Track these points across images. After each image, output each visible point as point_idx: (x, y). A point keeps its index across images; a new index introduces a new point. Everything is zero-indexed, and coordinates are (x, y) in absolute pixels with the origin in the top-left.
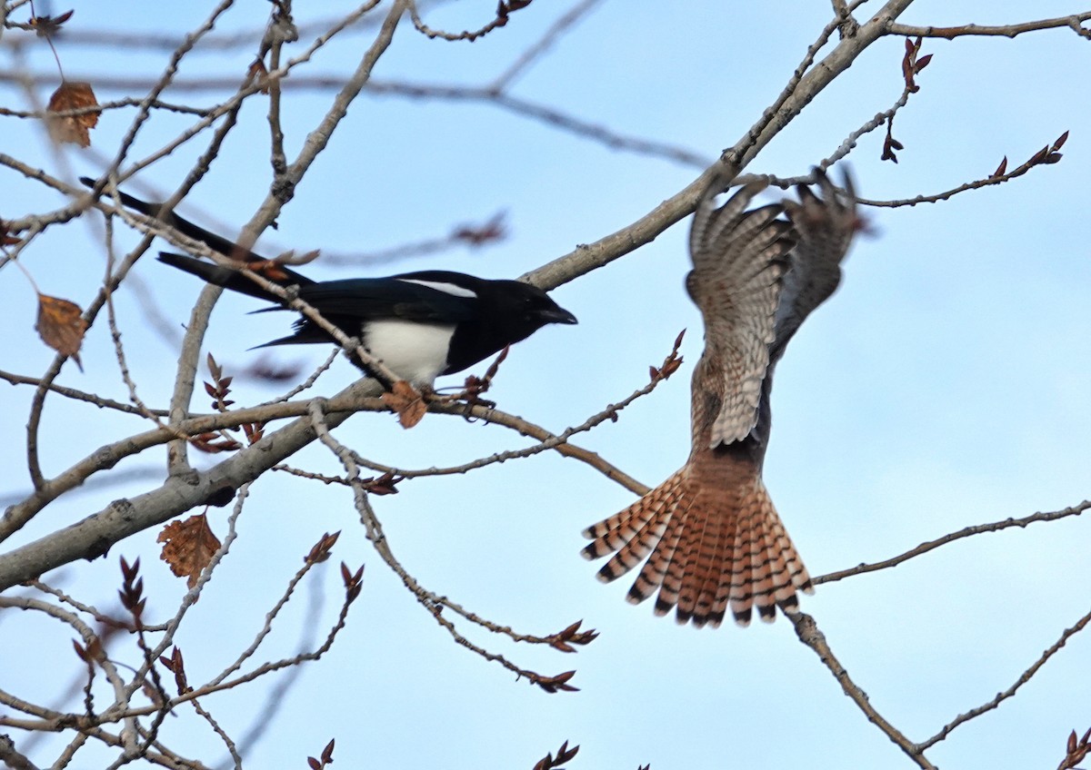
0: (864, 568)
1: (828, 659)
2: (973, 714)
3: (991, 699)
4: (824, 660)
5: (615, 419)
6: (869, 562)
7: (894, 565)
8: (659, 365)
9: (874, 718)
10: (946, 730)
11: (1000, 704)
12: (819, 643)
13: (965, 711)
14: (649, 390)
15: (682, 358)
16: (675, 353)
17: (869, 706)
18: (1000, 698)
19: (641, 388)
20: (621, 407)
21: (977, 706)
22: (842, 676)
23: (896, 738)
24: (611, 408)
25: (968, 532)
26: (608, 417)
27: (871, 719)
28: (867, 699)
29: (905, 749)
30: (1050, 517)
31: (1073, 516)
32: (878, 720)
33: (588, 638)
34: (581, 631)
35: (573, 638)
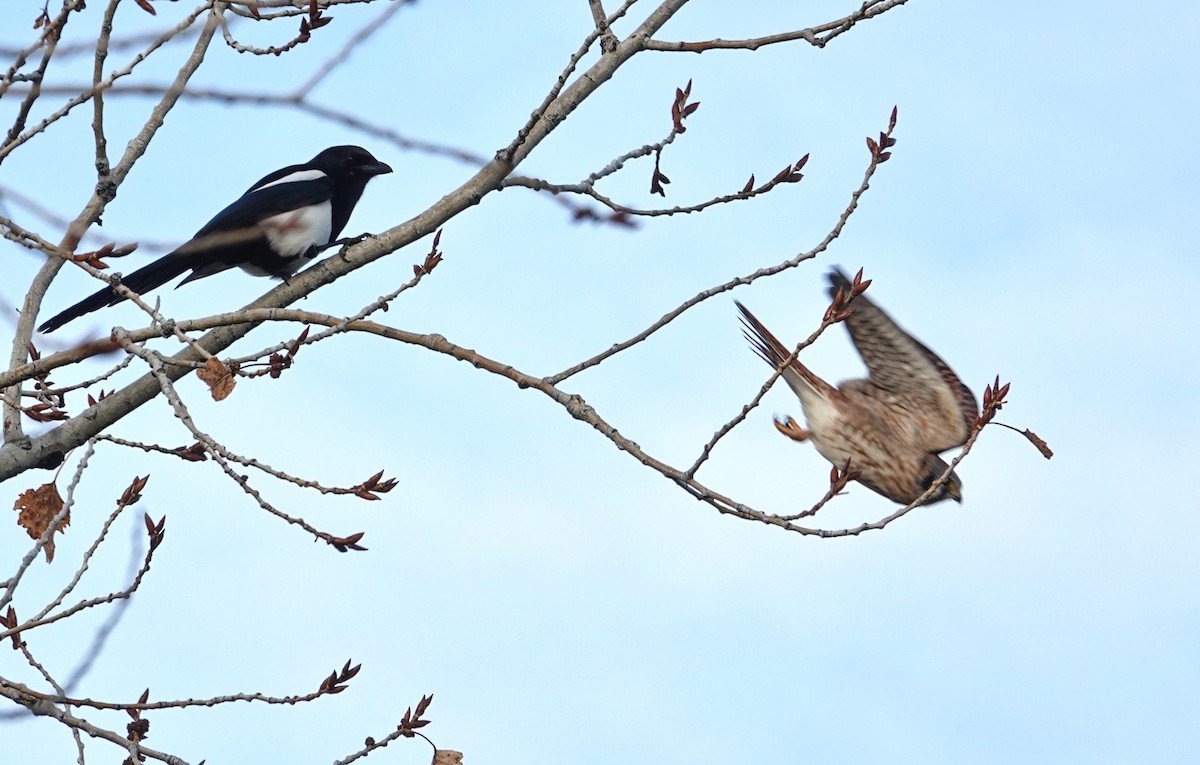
0: (620, 348)
1: (599, 425)
2: (727, 429)
3: (739, 412)
4: (596, 427)
5: (386, 309)
6: (621, 342)
7: (644, 339)
8: (422, 263)
9: (647, 461)
10: (708, 449)
11: (747, 415)
12: (589, 413)
13: (719, 429)
14: (414, 284)
16: (435, 250)
17: (642, 453)
18: (747, 410)
19: (408, 283)
20: (390, 299)
21: (727, 421)
22: (613, 435)
23: (671, 474)
24: (381, 300)
25: (702, 297)
26: (379, 308)
27: (644, 462)
28: (639, 447)
29: (677, 480)
30: (772, 272)
31: (791, 268)
32: (650, 461)
33: (389, 486)
34: (383, 480)
35: (376, 487)
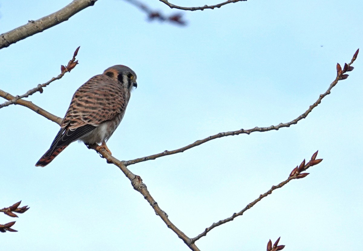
0: (167, 153)
1: (148, 197)
2: (221, 223)
3: (231, 216)
4: (146, 198)
5: (41, 91)
6: (170, 150)
7: (182, 151)
8: (66, 64)
9: (170, 226)
10: (207, 231)
11: (235, 219)
12: (143, 189)
13: (217, 221)
14: (60, 77)
15: (77, 61)
16: (74, 58)
17: (168, 220)
18: (235, 215)
19: (56, 76)
20: (45, 85)
21: (223, 219)
22: (154, 205)
23: (181, 236)
24: (40, 86)
25: (220, 135)
26: (38, 90)
27: (169, 226)
28: (167, 216)
29: (185, 242)
30: (263, 130)
31: (274, 130)
32: (172, 227)
33: (24, 210)
34: (20, 206)
35: (17, 210)
